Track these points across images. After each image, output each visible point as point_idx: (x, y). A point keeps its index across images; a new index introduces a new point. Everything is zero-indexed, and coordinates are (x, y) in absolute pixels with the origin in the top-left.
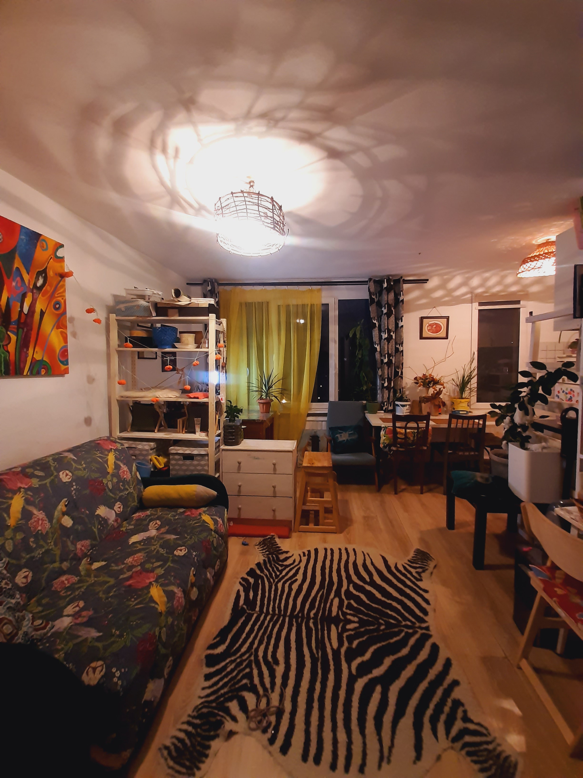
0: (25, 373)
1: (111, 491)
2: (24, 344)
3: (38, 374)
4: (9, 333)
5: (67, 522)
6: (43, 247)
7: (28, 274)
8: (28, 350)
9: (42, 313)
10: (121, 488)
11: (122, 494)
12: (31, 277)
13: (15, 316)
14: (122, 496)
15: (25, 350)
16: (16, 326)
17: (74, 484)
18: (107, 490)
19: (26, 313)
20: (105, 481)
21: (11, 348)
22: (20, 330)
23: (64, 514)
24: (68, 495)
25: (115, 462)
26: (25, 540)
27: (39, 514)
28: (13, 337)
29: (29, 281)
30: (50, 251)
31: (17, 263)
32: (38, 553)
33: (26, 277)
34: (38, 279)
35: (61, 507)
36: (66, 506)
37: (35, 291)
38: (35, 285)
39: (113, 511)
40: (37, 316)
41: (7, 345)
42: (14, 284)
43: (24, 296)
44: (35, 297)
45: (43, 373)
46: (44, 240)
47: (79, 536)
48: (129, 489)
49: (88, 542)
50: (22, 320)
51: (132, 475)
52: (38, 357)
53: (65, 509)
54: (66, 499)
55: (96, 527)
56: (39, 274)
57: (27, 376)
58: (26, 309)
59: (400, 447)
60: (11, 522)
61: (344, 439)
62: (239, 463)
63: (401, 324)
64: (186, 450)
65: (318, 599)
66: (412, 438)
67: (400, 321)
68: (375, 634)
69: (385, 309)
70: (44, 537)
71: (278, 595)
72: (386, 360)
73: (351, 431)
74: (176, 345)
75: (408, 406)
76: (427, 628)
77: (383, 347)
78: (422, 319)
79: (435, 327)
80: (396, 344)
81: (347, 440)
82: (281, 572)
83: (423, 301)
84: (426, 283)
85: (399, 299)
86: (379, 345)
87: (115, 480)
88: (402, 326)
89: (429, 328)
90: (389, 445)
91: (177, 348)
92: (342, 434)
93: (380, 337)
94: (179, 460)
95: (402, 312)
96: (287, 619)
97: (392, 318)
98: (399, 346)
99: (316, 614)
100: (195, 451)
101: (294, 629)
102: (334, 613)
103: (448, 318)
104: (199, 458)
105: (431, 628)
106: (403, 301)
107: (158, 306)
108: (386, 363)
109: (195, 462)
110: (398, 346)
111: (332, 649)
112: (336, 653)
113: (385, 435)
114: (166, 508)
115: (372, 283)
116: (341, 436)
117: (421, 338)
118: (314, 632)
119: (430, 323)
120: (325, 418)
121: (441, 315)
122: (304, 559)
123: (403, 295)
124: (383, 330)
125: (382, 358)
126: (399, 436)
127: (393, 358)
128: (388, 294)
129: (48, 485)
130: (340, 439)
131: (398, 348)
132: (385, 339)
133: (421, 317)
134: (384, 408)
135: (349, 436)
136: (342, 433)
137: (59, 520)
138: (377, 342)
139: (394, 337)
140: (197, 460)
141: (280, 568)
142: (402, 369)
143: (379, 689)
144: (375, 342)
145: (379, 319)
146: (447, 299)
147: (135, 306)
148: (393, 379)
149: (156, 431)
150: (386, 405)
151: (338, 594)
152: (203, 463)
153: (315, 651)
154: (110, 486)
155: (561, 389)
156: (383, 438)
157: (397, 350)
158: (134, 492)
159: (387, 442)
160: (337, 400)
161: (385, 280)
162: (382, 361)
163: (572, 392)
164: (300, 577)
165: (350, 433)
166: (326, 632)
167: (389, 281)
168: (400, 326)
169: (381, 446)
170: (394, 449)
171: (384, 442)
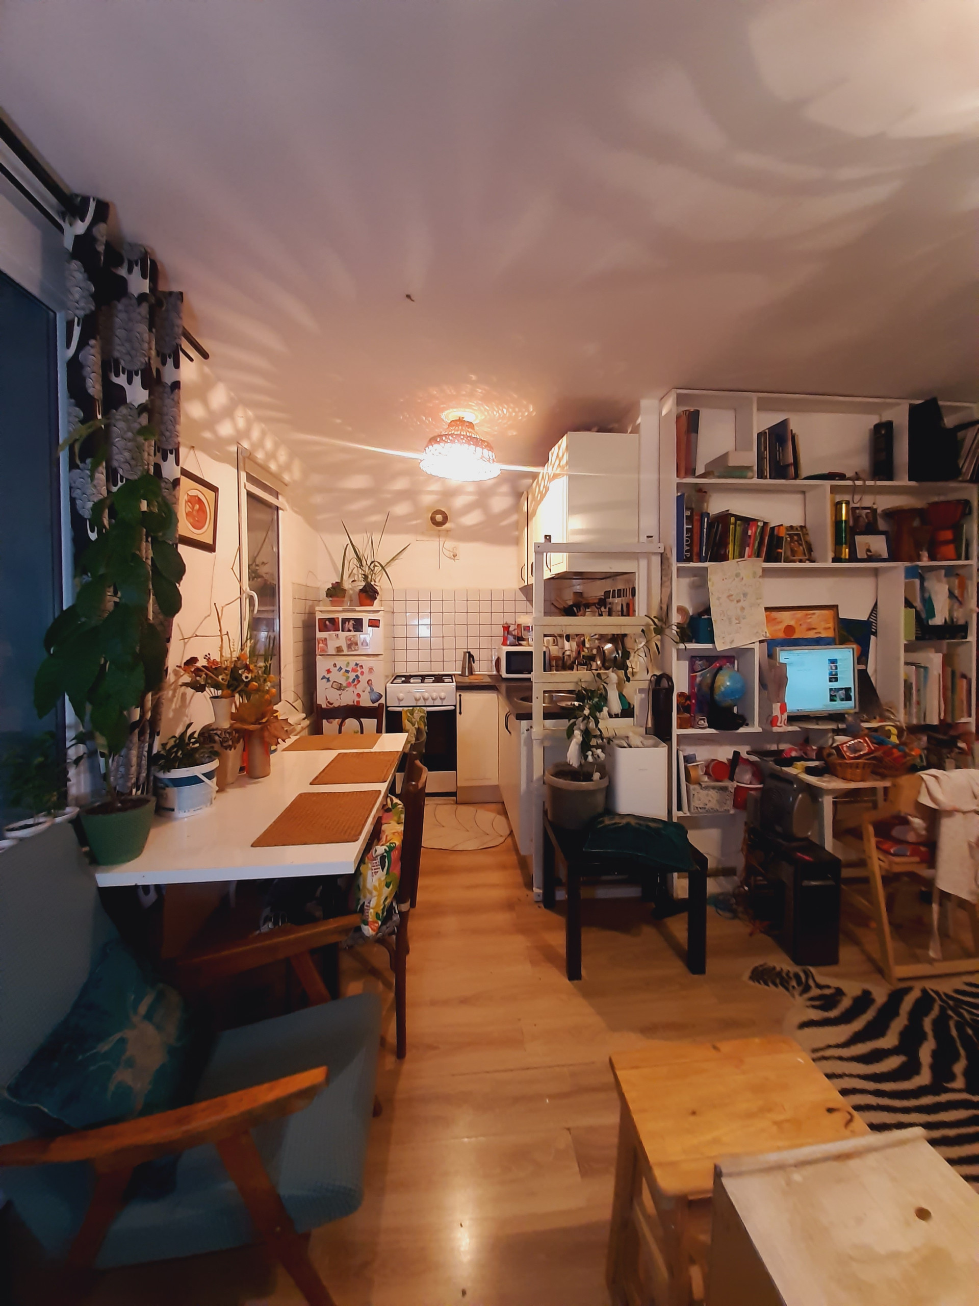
63: (173, 471)
67: (171, 458)
73: (136, 996)
79: (198, 511)
85: (162, 372)
88: (175, 482)
89: (188, 509)
103: (215, 492)
119: (192, 493)
121: (204, 476)
155: (335, 665)
163: (359, 668)
165: (143, 1009)
168: (168, 477)
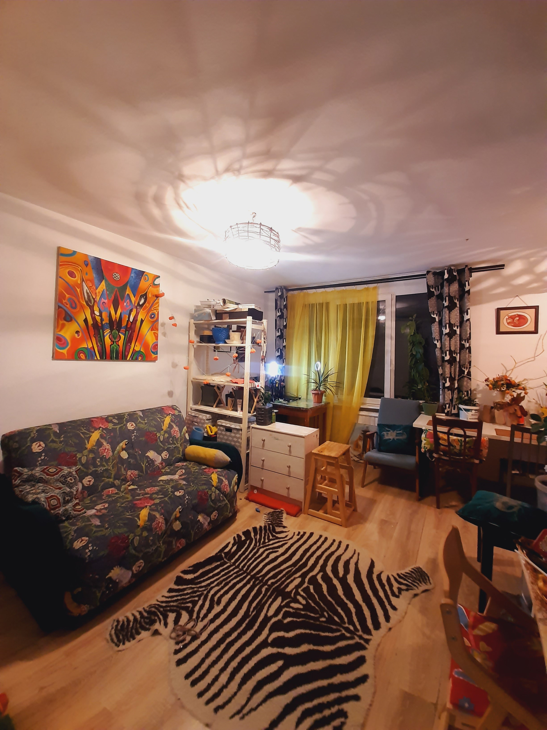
0: (128, 359)
1: (161, 442)
2: (129, 341)
3: (136, 360)
4: (120, 334)
5: (124, 455)
6: (146, 279)
7: (135, 297)
8: (131, 344)
9: (142, 321)
10: (170, 442)
11: (170, 446)
12: (137, 299)
13: (124, 324)
14: (170, 447)
15: (129, 344)
16: (125, 330)
17: (135, 432)
18: (158, 440)
19: (131, 321)
20: (158, 435)
21: (121, 343)
22: (127, 332)
23: (123, 449)
24: (130, 439)
25: (169, 423)
26: (94, 459)
27: (106, 445)
28: (122, 337)
29: (135, 301)
30: (150, 281)
31: (128, 291)
32: (100, 469)
33: (133, 299)
34: (141, 300)
35: (123, 444)
36: (126, 444)
37: (138, 307)
38: (139, 303)
39: (160, 457)
40: (138, 323)
41: (118, 341)
42: (125, 304)
43: (131, 311)
44: (138, 311)
45: (139, 359)
46: (146, 275)
47: (130, 467)
48: (176, 444)
49: (136, 472)
50: (129, 326)
51: (181, 434)
52: (137, 349)
53: (124, 446)
54: (127, 440)
55: (145, 464)
56: (142, 296)
57: (129, 361)
58: (131, 319)
59: (445, 455)
60: (89, 446)
61: (391, 438)
62: (264, 441)
63: (466, 317)
64: (228, 424)
65: (284, 573)
66: (458, 447)
67: (465, 314)
68: (312, 621)
69: (445, 302)
70: (107, 461)
71: (255, 557)
72: (447, 358)
73: (400, 430)
74: (227, 341)
75: (473, 411)
76: (367, 641)
77: (443, 343)
78: (498, 310)
79: (518, 320)
80: (461, 339)
81: (394, 439)
82: (269, 540)
83: (501, 290)
84: (503, 268)
85: (465, 289)
86: (439, 341)
87: (166, 435)
88: (468, 320)
89: (509, 321)
90: (430, 451)
91: (227, 343)
92: (389, 433)
93: (441, 332)
94: (223, 430)
95: (467, 304)
96: (249, 577)
97: (456, 312)
98: (465, 342)
99: (273, 584)
100: (233, 425)
101: (248, 586)
102: (288, 589)
103: (536, 308)
104: (235, 432)
105: (371, 643)
106: (469, 292)
107: (217, 312)
108: (447, 361)
109: (233, 435)
110: (463, 342)
111: (266, 615)
112: (267, 619)
113: (426, 439)
114: (197, 464)
115: (431, 277)
116: (388, 434)
117: (498, 332)
118: (262, 595)
119: (510, 315)
120: (377, 414)
121: (526, 304)
122: (296, 538)
123: (469, 285)
124: (444, 325)
125: (443, 355)
126: (441, 442)
127: (457, 355)
128: (449, 286)
129: (118, 429)
130: (386, 437)
131: (464, 344)
132: (446, 334)
133: (498, 309)
134: (446, 411)
135: (396, 436)
136: (389, 431)
137: (119, 453)
138: (437, 338)
139: (458, 332)
140: (234, 433)
141: (271, 538)
142: (470, 368)
143: (280, 663)
144: (435, 338)
145: (440, 314)
146: (535, 285)
147: (203, 313)
148: (457, 378)
149: (214, 407)
150: (449, 407)
151: (303, 576)
152: (238, 436)
153: (251, 610)
154: (162, 439)
156: (425, 442)
157: (462, 347)
158: (180, 447)
159: (428, 447)
160: (393, 397)
161: (446, 271)
162: (443, 358)
164: (281, 550)
165: (398, 432)
166: (271, 600)
167: (450, 271)
168: (465, 319)
169: (423, 450)
170: (435, 455)
171: (425, 446)
